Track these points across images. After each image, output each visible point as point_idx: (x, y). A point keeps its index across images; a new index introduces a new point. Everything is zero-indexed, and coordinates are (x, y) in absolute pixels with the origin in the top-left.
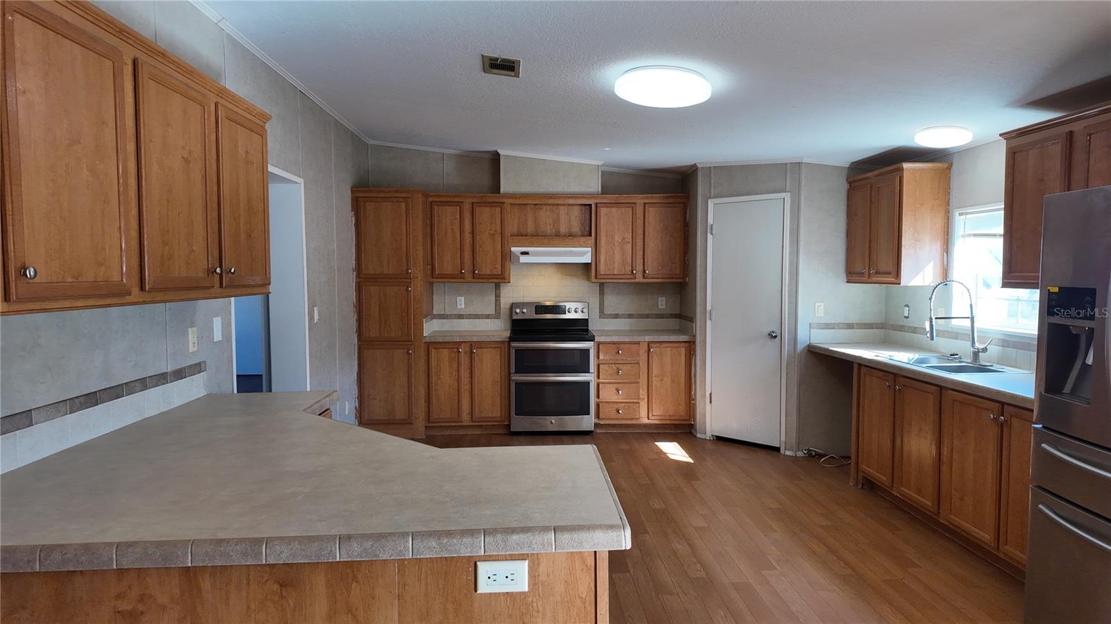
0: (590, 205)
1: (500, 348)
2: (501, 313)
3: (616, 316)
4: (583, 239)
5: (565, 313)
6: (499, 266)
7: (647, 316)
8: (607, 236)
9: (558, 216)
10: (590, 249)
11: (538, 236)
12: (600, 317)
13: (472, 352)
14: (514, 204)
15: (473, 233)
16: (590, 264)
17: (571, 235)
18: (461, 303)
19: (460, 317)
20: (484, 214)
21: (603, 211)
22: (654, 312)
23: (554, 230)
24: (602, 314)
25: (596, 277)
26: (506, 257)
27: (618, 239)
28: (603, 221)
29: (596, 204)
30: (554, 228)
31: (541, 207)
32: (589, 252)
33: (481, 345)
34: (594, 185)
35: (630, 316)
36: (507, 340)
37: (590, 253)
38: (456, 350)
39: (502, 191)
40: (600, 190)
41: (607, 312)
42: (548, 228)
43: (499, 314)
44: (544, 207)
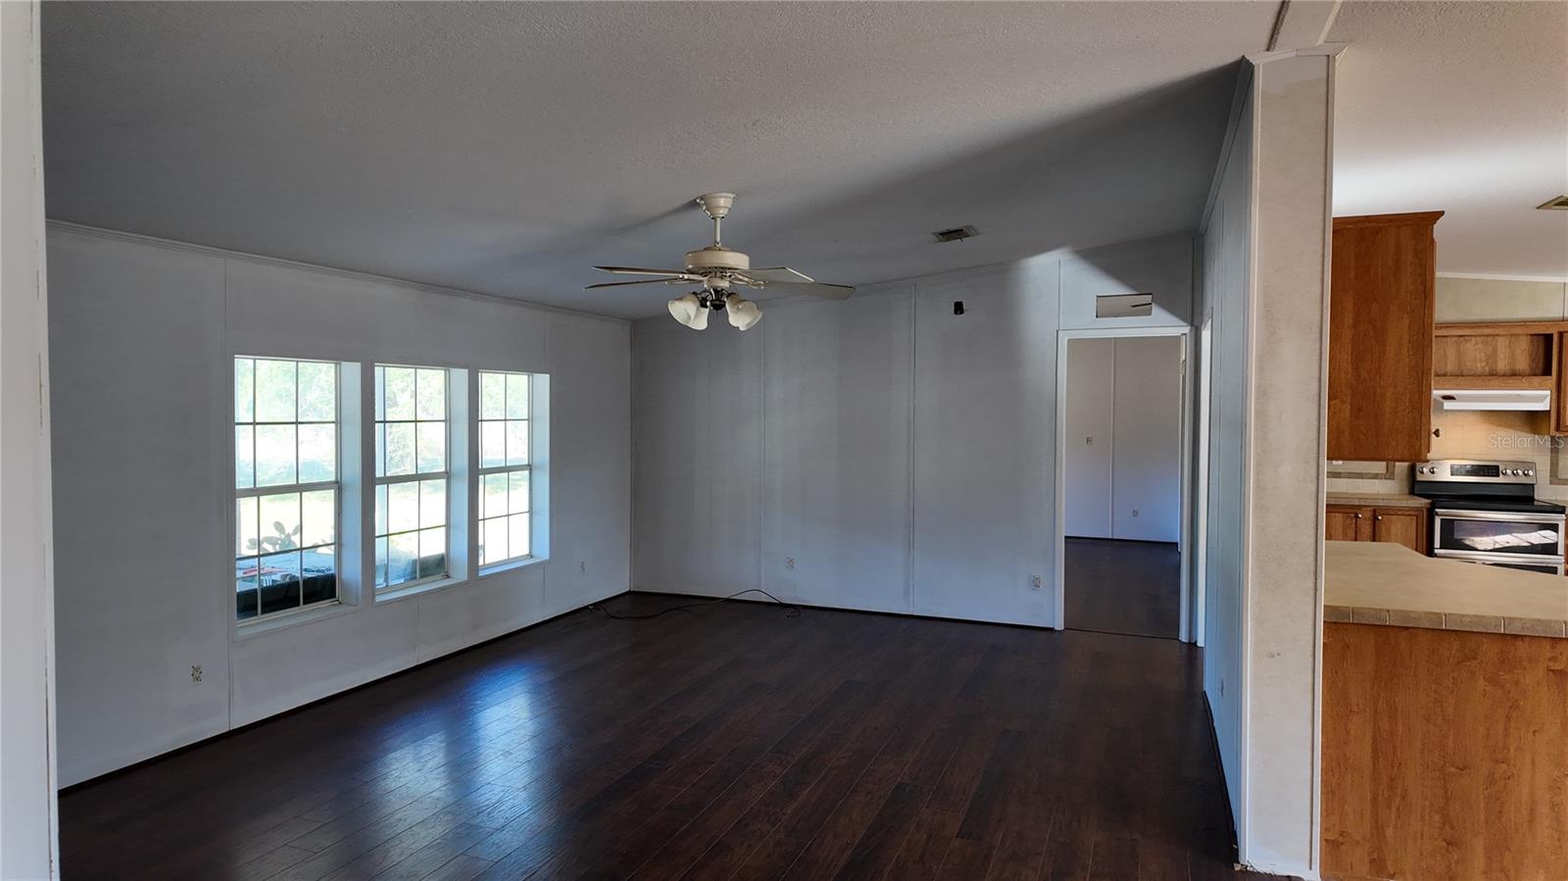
0: (1552, 335)
1: (1416, 516)
2: (1396, 472)
4: (1536, 380)
5: (1498, 476)
9: (1495, 350)
10: (1549, 392)
11: (1462, 376)
12: (1553, 482)
13: (1375, 518)
16: (1549, 411)
17: (1514, 374)
23: (1487, 368)
24: (1556, 479)
25: (1558, 429)
29: (1561, 335)
30: (1486, 365)
31: (1467, 338)
32: (1545, 397)
33: (1388, 511)
34: (1556, 309)
36: (1429, 506)
37: (1549, 398)
38: (1352, 515)
42: (1479, 366)
43: (1393, 473)
44: (1473, 339)
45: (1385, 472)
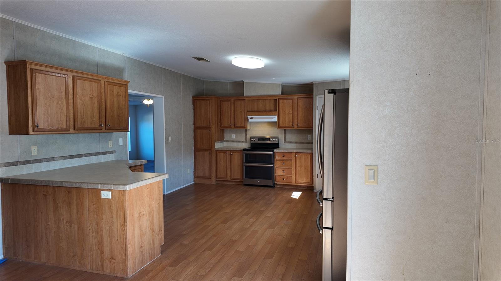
0: (277, 99)
1: (240, 153)
2: (248, 141)
3: (291, 142)
4: (274, 112)
5: (269, 141)
6: (243, 123)
7: (303, 143)
8: (283, 111)
9: (266, 104)
10: (276, 116)
12: (284, 143)
13: (231, 154)
14: (250, 100)
15: (234, 111)
16: (277, 122)
17: (270, 111)
18: (234, 136)
19: (233, 141)
20: (238, 103)
21: (281, 101)
22: (306, 141)
24: (285, 142)
25: (279, 127)
26: (246, 119)
27: (287, 112)
28: (281, 105)
29: (278, 99)
30: (264, 108)
31: (259, 100)
33: (234, 152)
34: (278, 92)
35: (296, 143)
36: (243, 150)
37: (277, 118)
38: (225, 153)
39: (245, 95)
40: (280, 93)
41: (287, 140)
42: (262, 109)
43: (247, 141)
44: (261, 101)
45: (245, 140)
